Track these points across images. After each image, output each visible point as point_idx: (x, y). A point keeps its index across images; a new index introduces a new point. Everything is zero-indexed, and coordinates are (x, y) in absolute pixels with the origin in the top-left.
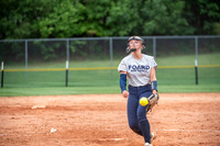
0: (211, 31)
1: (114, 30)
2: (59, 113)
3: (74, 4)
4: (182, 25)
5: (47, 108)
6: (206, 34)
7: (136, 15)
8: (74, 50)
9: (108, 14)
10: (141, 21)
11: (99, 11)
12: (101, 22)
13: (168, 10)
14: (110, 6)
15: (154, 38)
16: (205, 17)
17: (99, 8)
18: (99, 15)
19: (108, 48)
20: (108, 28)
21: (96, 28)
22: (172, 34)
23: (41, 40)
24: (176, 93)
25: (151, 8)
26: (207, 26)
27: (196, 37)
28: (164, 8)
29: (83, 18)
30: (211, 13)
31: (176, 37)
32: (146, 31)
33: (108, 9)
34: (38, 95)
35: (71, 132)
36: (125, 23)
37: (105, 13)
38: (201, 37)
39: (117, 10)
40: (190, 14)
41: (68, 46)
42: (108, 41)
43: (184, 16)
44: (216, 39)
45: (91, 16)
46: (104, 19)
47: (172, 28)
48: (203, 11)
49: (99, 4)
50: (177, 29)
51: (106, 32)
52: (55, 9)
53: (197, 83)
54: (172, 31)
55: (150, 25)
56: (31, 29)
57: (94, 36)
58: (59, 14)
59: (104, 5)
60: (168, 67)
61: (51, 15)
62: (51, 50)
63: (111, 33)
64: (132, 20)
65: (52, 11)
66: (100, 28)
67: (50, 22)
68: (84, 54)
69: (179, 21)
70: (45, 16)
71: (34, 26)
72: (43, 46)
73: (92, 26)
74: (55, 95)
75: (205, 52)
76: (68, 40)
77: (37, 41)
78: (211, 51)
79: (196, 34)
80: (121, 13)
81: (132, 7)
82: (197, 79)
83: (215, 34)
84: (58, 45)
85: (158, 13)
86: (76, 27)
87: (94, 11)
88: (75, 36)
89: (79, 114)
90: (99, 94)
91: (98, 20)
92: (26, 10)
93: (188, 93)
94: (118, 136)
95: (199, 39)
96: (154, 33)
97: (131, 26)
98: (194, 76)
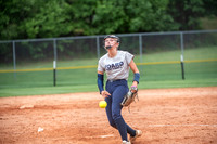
0: (196, 26)
1: (101, 28)
2: (47, 113)
3: (60, 3)
4: (167, 21)
5: (35, 107)
6: (191, 29)
7: (122, 13)
8: (62, 49)
9: (94, 13)
10: (127, 18)
11: (85, 10)
12: (88, 21)
13: (153, 7)
14: (95, 4)
15: (140, 35)
16: (189, 13)
17: (85, 7)
18: (85, 14)
19: (95, 46)
20: (95, 26)
21: (82, 27)
22: (157, 31)
23: (28, 41)
24: (162, 88)
25: (136, 5)
26: (191, 21)
27: (181, 33)
28: (149, 5)
29: (69, 18)
30: (195, 9)
31: (162, 33)
32: (133, 28)
33: (93, 8)
34: (26, 95)
35: (58, 130)
36: (111, 21)
37: (91, 12)
38: (186, 32)
39: (103, 8)
40: (174, 10)
41: (55, 46)
42: (95, 40)
43: (168, 12)
44: (201, 34)
45: (77, 15)
46: (91, 17)
47: (157, 25)
48: (187, 7)
49: (85, 3)
50: (163, 26)
51: (92, 31)
52: (42, 9)
53: (183, 78)
54: (158, 28)
55: (136, 22)
56: (18, 30)
57: (82, 34)
58: (45, 15)
59: (90, 4)
60: (155, 63)
61: (37, 16)
62: (40, 49)
63: (97, 31)
64: (119, 18)
65: (39, 12)
66: (87, 27)
67: (37, 22)
68: (71, 53)
69: (165, 17)
70: (32, 17)
71: (21, 27)
72: (31, 47)
73: (78, 25)
74: (43, 95)
75: (191, 47)
76: (55, 39)
77: (25, 41)
78: (196, 46)
79: (181, 29)
80: (107, 11)
81: (118, 5)
82: (183, 73)
83: (200, 29)
84: (46, 45)
85: (143, 10)
86: (62, 26)
87: (80, 11)
88: (62, 36)
89: (66, 112)
90: (87, 92)
91: (84, 19)
92: (12, 11)
93: (175, 88)
94: (105, 133)
95: (184, 35)
96: (140, 31)
97: (117, 24)
98: (180, 71)
